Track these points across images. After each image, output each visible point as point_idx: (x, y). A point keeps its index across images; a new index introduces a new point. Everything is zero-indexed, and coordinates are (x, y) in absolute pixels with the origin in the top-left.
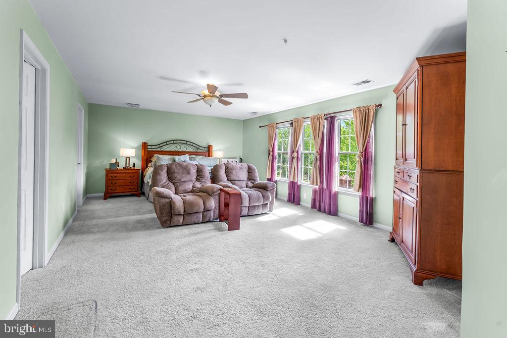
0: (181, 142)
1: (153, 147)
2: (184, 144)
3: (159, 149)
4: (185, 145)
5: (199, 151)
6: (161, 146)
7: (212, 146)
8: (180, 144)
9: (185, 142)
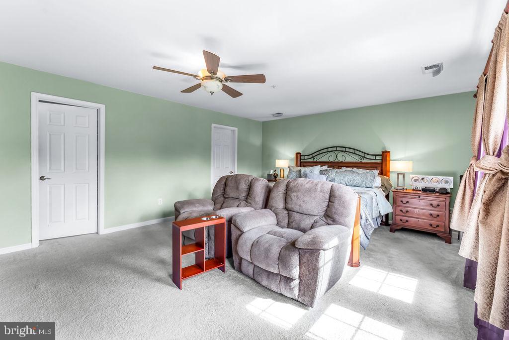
0: (338, 149)
1: (306, 157)
2: (343, 151)
3: (311, 160)
4: (344, 154)
5: (365, 161)
6: (313, 155)
7: (389, 152)
8: (337, 152)
9: (344, 149)
